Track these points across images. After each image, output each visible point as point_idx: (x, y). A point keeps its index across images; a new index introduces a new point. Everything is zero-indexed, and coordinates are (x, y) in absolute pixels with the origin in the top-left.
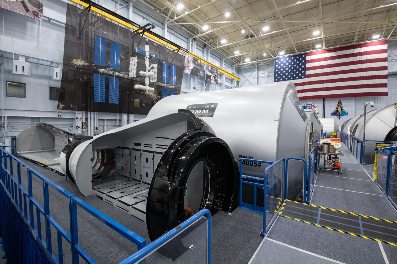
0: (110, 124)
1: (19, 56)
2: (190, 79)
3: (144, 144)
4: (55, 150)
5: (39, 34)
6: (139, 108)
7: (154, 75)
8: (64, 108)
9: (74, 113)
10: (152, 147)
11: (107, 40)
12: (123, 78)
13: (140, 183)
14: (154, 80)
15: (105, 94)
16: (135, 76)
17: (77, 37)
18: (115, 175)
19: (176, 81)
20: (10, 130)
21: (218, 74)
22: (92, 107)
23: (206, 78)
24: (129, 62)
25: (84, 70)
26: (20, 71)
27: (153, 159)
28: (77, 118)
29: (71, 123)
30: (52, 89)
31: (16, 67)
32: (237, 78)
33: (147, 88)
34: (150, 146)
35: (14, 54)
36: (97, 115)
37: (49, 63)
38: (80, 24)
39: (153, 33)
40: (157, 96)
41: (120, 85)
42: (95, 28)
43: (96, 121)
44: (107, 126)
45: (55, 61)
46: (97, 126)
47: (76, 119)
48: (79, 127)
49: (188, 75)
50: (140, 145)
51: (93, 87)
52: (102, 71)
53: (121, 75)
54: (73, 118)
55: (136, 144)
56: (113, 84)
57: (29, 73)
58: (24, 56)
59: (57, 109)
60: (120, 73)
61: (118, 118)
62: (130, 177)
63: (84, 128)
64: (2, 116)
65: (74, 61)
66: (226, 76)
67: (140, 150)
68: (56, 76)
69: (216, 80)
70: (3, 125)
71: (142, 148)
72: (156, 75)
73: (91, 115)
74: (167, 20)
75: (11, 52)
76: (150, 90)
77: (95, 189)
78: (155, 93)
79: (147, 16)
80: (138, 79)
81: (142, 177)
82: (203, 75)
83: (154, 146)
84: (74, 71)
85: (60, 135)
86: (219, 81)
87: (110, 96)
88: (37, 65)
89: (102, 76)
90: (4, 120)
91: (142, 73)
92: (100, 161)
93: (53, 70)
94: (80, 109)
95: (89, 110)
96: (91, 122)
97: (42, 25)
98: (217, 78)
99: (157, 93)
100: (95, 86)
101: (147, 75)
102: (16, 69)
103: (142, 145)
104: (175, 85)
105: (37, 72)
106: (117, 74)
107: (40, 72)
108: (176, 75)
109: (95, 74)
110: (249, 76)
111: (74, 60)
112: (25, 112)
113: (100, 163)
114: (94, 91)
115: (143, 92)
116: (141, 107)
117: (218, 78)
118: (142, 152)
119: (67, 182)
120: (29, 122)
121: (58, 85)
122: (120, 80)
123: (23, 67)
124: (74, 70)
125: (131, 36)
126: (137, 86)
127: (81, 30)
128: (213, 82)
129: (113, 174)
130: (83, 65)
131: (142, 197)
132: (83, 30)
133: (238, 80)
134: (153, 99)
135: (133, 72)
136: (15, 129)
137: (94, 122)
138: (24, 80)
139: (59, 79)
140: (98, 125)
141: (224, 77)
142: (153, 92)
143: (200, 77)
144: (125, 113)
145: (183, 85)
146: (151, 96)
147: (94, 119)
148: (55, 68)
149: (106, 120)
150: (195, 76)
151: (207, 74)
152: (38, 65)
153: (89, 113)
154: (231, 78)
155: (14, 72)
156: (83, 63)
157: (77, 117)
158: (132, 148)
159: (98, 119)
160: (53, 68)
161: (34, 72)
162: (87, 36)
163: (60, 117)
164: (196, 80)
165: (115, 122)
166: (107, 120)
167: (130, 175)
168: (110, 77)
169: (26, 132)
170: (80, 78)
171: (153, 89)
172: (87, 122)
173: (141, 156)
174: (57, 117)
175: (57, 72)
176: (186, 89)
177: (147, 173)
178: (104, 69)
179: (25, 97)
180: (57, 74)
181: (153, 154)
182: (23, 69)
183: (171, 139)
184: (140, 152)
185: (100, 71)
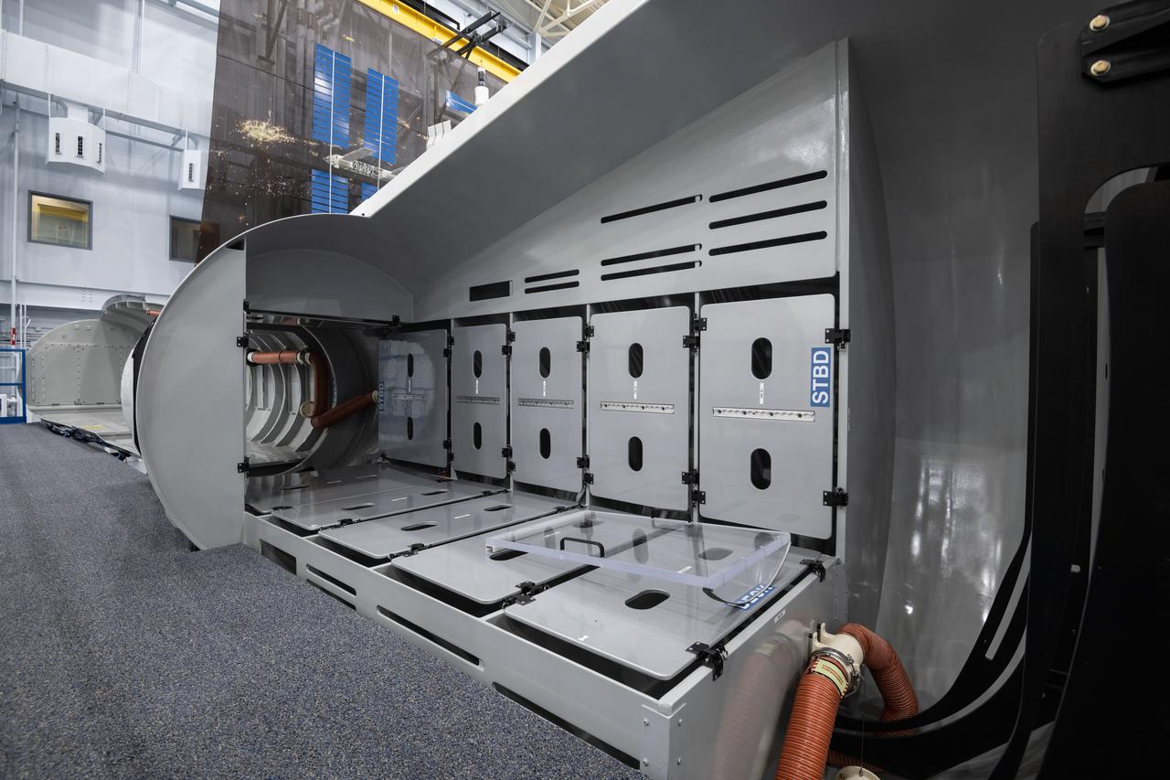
1: (67, 104)
3: (528, 280)
5: (137, 44)
10: (575, 284)
11: (353, 76)
13: (507, 492)
17: (260, 58)
24: (426, 142)
26: (68, 155)
27: (583, 347)
30: (176, 224)
31: (58, 139)
34: (567, 279)
35: (52, 96)
37: (168, 138)
38: (269, 16)
39: (501, 49)
42: (316, 34)
45: (186, 128)
50: (501, 290)
52: (336, 161)
57: (99, 163)
58: (85, 106)
60: (395, 171)
62: (449, 467)
64: (9, 306)
65: (247, 126)
67: (503, 318)
68: (190, 178)
70: (14, 333)
71: (518, 300)
74: (541, 19)
75: (41, 89)
77: (258, 513)
79: (481, 7)
81: (514, 459)
83: (590, 275)
84: (250, 168)
88: (130, 146)
89: (337, 178)
90: (18, 322)
92: (312, 409)
97: (148, 17)
102: (58, 146)
103: (518, 287)
105: (129, 167)
106: (385, 173)
107: (139, 165)
109: (313, 174)
111: (249, 122)
112: (87, 295)
118: (516, 326)
121: (194, 210)
123: (80, 139)
124: (248, 162)
125: (432, 66)
127: (272, 35)
130: (276, 142)
132: (276, 35)
138: (88, 190)
139: (198, 187)
148: (186, 152)
152: (133, 141)
155: (52, 157)
156: (277, 135)
158: (458, 320)
160: (179, 153)
161: (120, 167)
162: (292, 59)
167: (450, 457)
168: (365, 186)
169: (65, 337)
170: (265, 184)
173: (507, 350)
175: (191, 165)
177: (545, 436)
178: (342, 157)
179: (90, 247)
180: (191, 171)
181: (584, 320)
182: (80, 146)
183: (714, 199)
184: (504, 326)
185: (331, 164)
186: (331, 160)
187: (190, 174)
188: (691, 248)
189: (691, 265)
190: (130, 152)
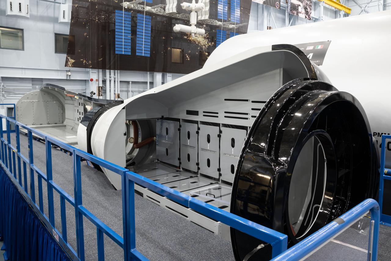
0: (137, 89)
2: (263, 13)
3: (204, 112)
4: (66, 126)
6: (180, 63)
7: (204, 7)
8: (74, 65)
9: (88, 72)
10: (217, 117)
12: (157, 15)
13: (197, 176)
14: (204, 16)
15: (130, 41)
16: (175, 11)
18: (154, 162)
19: (240, 16)
20: (5, 96)
21: (311, 2)
22: (112, 63)
23: (291, 10)
25: (101, 6)
26: (16, 11)
27: (219, 136)
28: (92, 80)
29: (84, 87)
30: (57, 36)
31: (11, 4)
32: (345, 7)
33: (192, 29)
34: (214, 114)
36: (119, 75)
40: (208, 43)
41: (152, 27)
43: (118, 85)
44: (132, 92)
46: (119, 93)
47: (90, 82)
48: (95, 94)
49: (260, 7)
50: (196, 113)
51: (114, 31)
52: (126, 5)
53: (154, 11)
54: (86, 80)
55: (189, 113)
56: (141, 25)
57: (27, 13)
59: (66, 66)
60: (153, 7)
61: (149, 80)
62: (180, 166)
63: (102, 95)
66: (325, 5)
67: (196, 122)
68: (64, 17)
69: (307, 13)
71: (200, 118)
72: (208, 8)
73: (110, 75)
76: (198, 33)
78: (205, 38)
80: (179, 16)
81: (200, 166)
82: (285, 5)
83: (222, 115)
84: (87, 8)
85: (71, 102)
86: (313, 14)
87: (137, 45)
89: (126, 13)
91: (185, 5)
92: (132, 140)
93: (59, 7)
94: (95, 66)
95: (108, 66)
96: (110, 86)
98: (309, 10)
99: (208, 38)
100: (116, 30)
101: (193, 8)
102: (11, 8)
103: (201, 114)
104: (239, 24)
105: (37, 12)
106: (148, 8)
107: (42, 11)
108: (239, 6)
109: (116, 11)
110: (368, 3)
112: (23, 71)
113: (133, 144)
114: (114, 38)
115: (186, 37)
116: (183, 61)
117: (311, 9)
118: (201, 126)
119: (88, 169)
120: (29, 85)
121: (66, 30)
122: (152, 19)
123: (20, 4)
124: (86, 6)
126: (178, 27)
128: (302, 15)
129: (152, 161)
131: (207, 195)
133: (347, 11)
134: (202, 48)
135: (171, 5)
136: (11, 95)
137: (115, 86)
138: (22, 24)
139: (67, 21)
140: (121, 91)
141: (322, 8)
142: (202, 35)
143: (280, 8)
144: (159, 71)
145: (252, 22)
146: (199, 43)
147: (115, 81)
148: (61, 4)
149: (131, 83)
150: (272, 8)
151: (292, 4)
152: (39, 1)
153: (108, 71)
154: (333, 8)
155: (9, 12)
157: (91, 78)
158: (183, 120)
159: (121, 82)
160: (58, 4)
161: (34, 13)
163: (68, 78)
164: (273, 14)
165: (144, 85)
166: (133, 82)
167: (180, 163)
168: (139, 15)
169: (28, 98)
170: (95, 18)
171: (202, 31)
172: (106, 86)
173: (198, 133)
174: (65, 78)
175: (64, 11)
176: (255, 30)
177: (209, 161)
178: (129, 3)
179: (23, 49)
180: (64, 14)
181: (220, 128)
182: (20, 7)
183: (253, 102)
184: (197, 125)
185: (124, 6)
186: (124, 4)
187: (64, 15)
188: (247, 114)
189: (247, 119)
190: (37, 5)
